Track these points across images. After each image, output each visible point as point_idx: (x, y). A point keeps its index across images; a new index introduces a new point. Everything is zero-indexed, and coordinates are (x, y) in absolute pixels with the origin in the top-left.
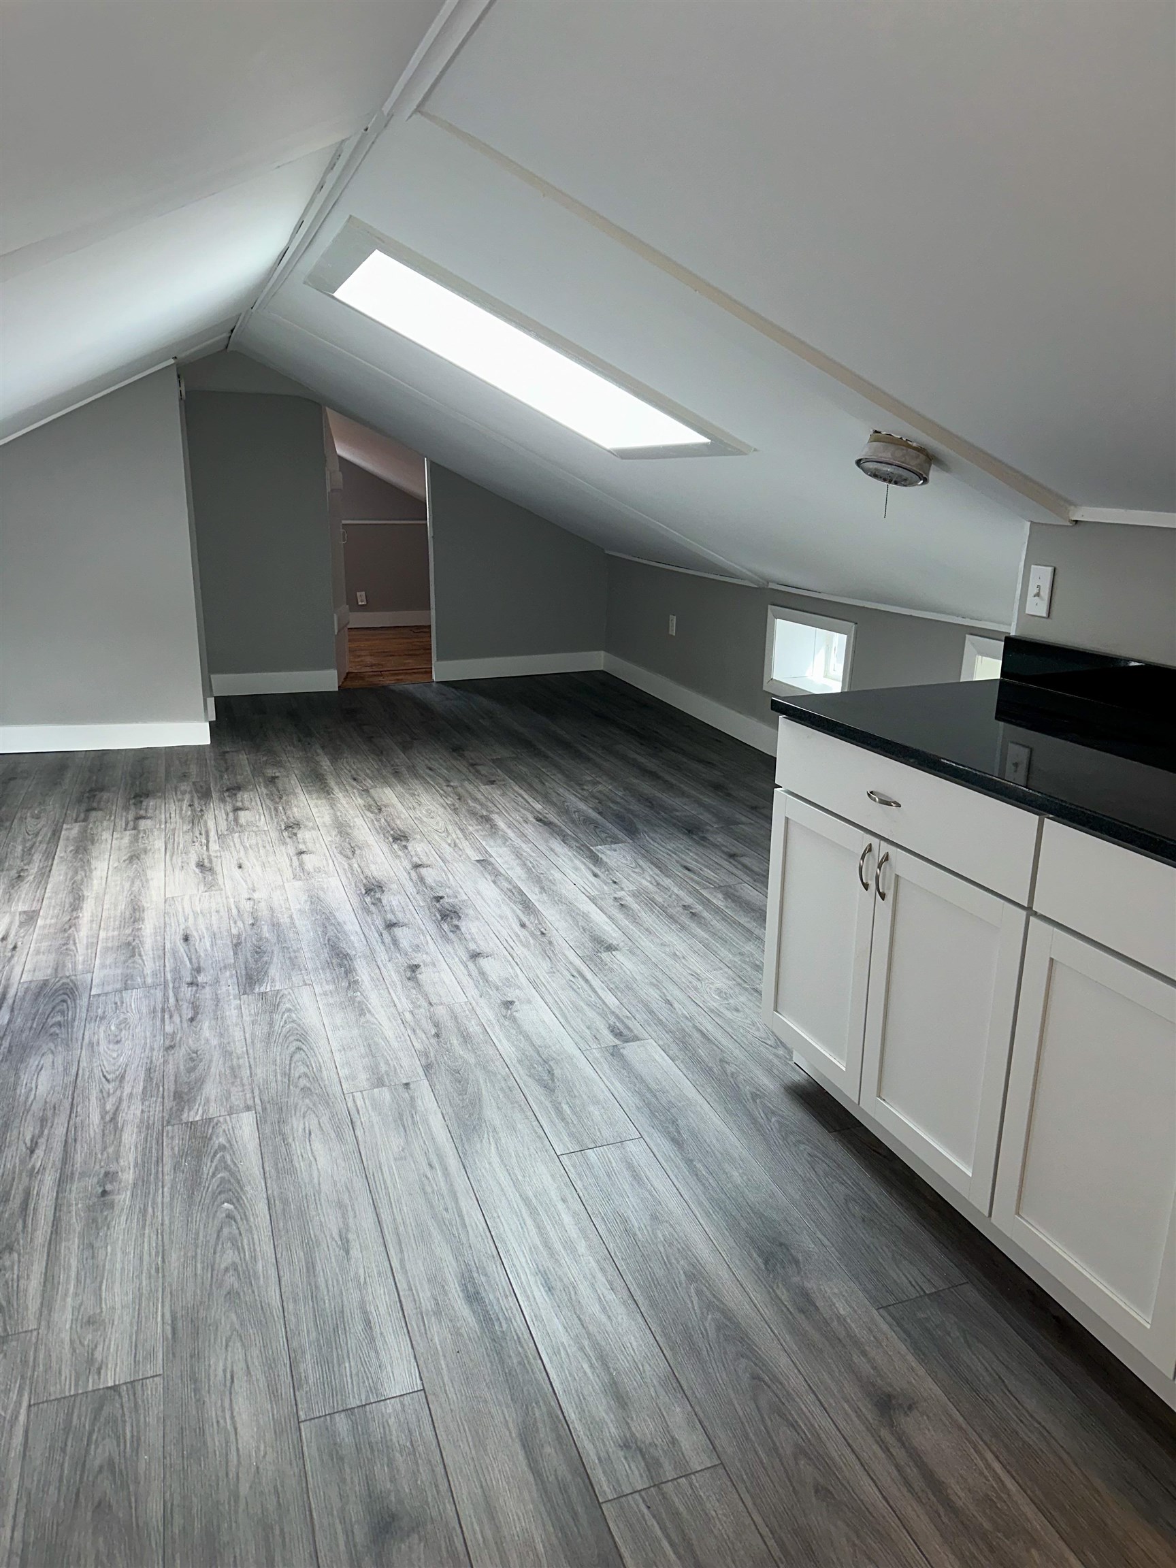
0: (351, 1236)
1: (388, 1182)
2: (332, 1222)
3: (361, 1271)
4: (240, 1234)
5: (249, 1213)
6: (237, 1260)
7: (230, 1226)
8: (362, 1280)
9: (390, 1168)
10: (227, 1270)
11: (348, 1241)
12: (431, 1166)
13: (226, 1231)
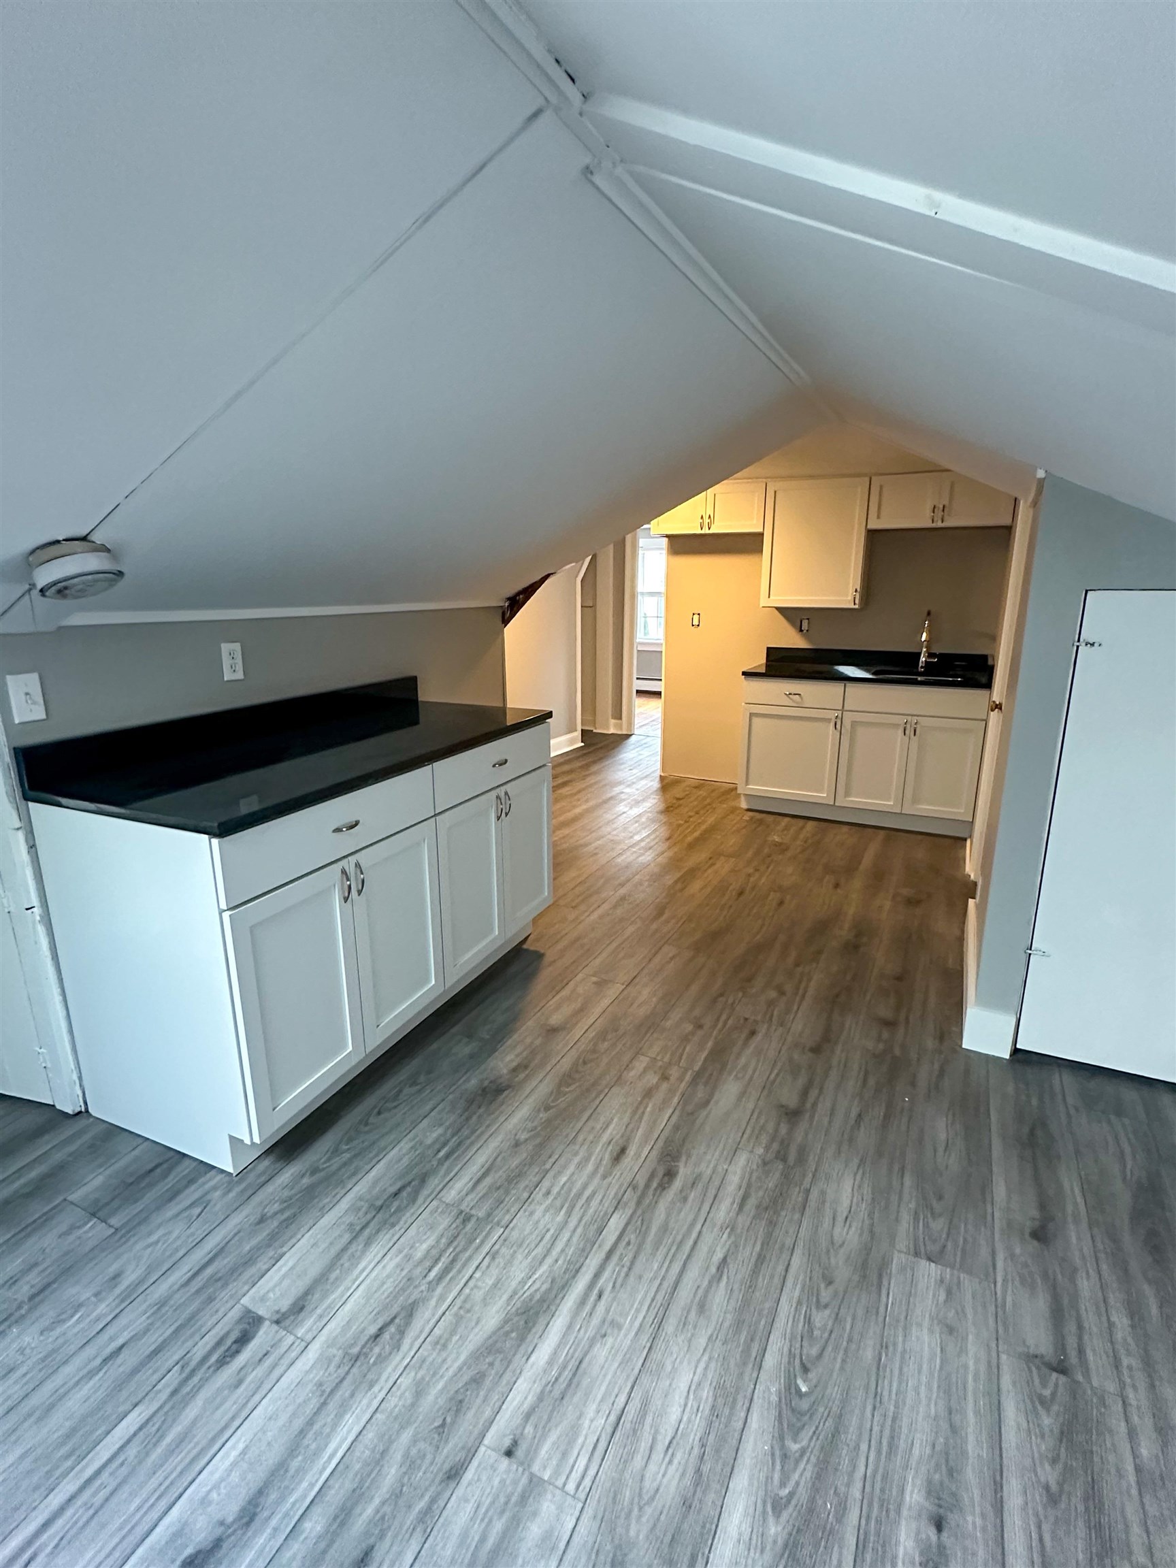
0: (713, 1270)
1: (645, 1308)
2: (719, 1297)
3: (725, 1236)
4: (802, 1338)
5: (785, 1360)
6: (814, 1310)
7: (808, 1355)
8: (728, 1230)
9: (632, 1322)
10: (826, 1306)
11: (718, 1268)
12: (600, 1296)
13: (814, 1351)
